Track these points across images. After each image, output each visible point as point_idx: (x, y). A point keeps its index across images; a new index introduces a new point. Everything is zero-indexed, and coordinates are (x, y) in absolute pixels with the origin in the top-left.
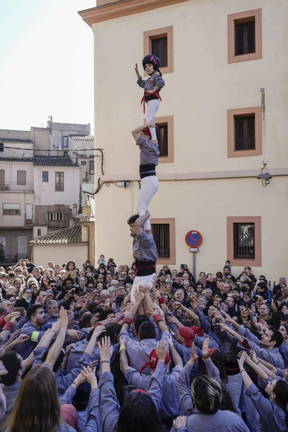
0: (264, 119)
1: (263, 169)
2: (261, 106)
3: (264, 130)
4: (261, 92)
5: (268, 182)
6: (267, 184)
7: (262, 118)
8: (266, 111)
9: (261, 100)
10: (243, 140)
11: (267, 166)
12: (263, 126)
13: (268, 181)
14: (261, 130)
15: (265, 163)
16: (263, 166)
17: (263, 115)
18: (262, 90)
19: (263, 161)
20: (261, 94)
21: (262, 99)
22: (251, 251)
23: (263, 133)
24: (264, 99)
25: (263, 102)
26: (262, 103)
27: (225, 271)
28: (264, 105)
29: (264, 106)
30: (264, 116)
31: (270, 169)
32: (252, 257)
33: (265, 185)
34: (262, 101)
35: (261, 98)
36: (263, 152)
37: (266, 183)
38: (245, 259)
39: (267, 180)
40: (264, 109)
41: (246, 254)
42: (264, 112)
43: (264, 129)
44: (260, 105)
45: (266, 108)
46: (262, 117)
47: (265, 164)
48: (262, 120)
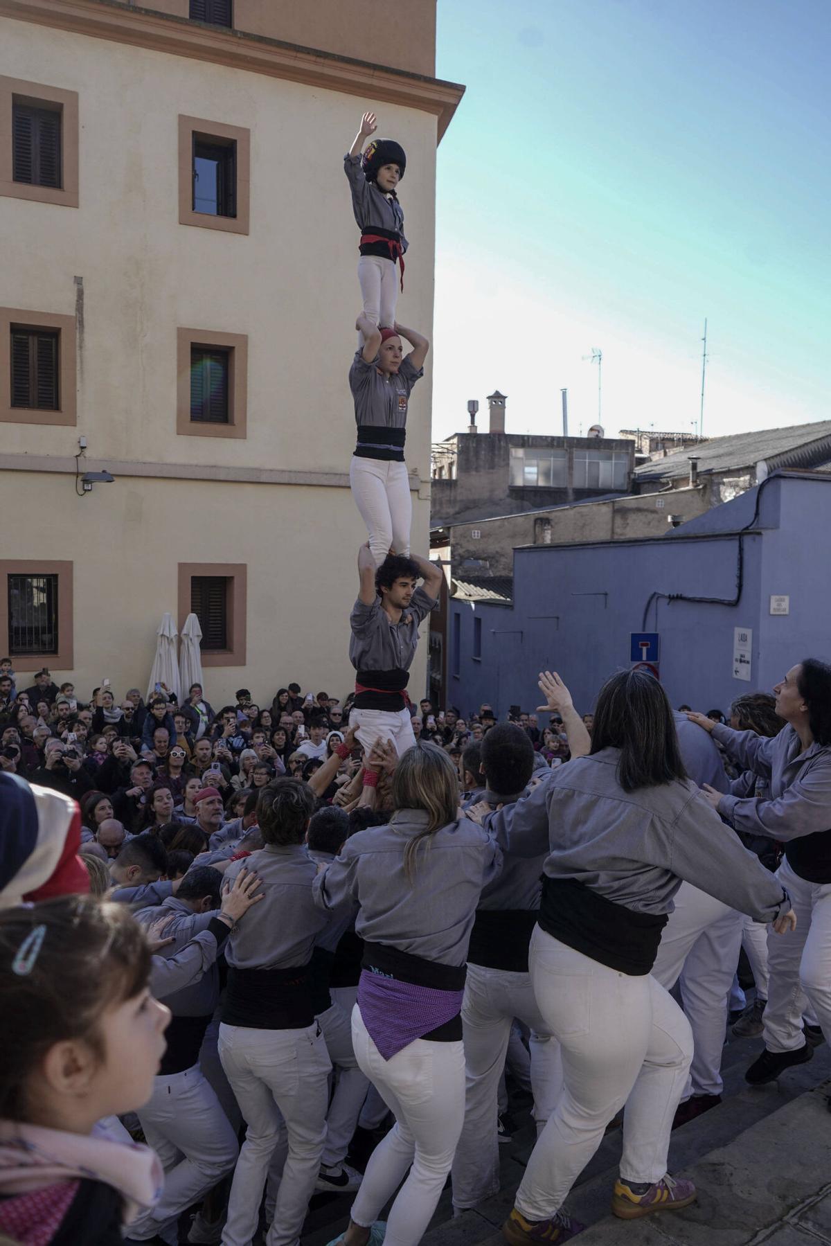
0: (81, 347)
1: (78, 458)
2: (74, 315)
3: (82, 373)
4: (76, 285)
5: (90, 488)
6: (86, 490)
7: (78, 344)
8: (86, 330)
9: (75, 302)
10: (26, 384)
11: (87, 453)
12: (78, 360)
13: (90, 485)
14: (74, 369)
15: (82, 445)
16: (77, 452)
17: (80, 337)
18: (78, 281)
19: (80, 439)
20: (76, 289)
21: (77, 301)
22: (46, 637)
23: (78, 376)
24: (82, 300)
25: (80, 307)
26: (76, 309)
27: (4, 686)
28: (82, 315)
29: (82, 318)
30: (82, 340)
31: (95, 459)
32: (52, 648)
33: (81, 492)
34: (77, 305)
35: (76, 298)
36: (78, 421)
37: (86, 488)
38: (36, 656)
39: (85, 481)
40: (81, 322)
41: (31, 644)
42: (82, 332)
43: (81, 368)
44: (72, 312)
45: (86, 323)
46: (78, 341)
47: (83, 448)
48: (78, 348)
